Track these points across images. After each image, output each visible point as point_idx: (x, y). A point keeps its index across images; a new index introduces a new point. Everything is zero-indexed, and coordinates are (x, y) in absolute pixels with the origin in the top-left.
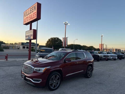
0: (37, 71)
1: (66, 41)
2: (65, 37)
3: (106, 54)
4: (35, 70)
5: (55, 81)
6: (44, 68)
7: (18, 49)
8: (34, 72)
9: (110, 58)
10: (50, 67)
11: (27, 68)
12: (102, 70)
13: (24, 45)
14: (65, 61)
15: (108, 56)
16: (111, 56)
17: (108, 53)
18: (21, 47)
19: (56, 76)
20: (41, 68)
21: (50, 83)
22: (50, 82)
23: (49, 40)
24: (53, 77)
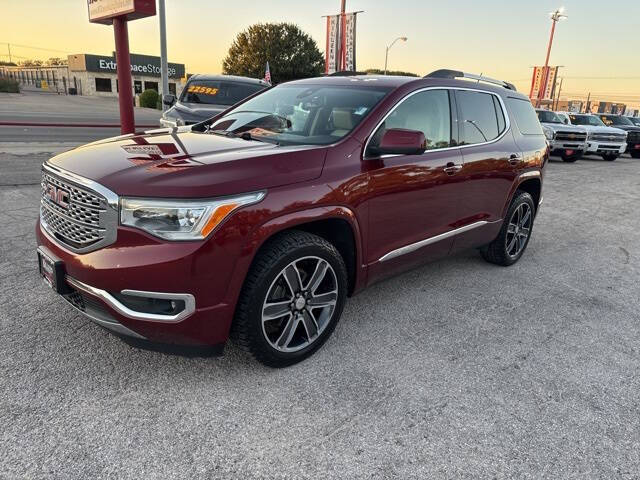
0: (145, 227)
1: (348, 41)
2: (339, 12)
3: (570, 127)
4: (130, 222)
5: (300, 302)
6: (213, 207)
7: (73, 92)
8: (127, 238)
9: (589, 149)
10: (260, 196)
11: (66, 199)
12: (567, 214)
13: (99, 70)
14: (374, 152)
15: (581, 137)
16: (596, 137)
17: (577, 120)
18: (88, 81)
19: (308, 268)
20: (181, 208)
21: (264, 319)
22: (268, 311)
23: (243, 39)
24: (283, 271)
